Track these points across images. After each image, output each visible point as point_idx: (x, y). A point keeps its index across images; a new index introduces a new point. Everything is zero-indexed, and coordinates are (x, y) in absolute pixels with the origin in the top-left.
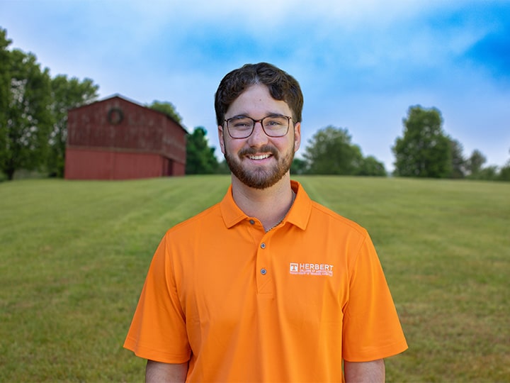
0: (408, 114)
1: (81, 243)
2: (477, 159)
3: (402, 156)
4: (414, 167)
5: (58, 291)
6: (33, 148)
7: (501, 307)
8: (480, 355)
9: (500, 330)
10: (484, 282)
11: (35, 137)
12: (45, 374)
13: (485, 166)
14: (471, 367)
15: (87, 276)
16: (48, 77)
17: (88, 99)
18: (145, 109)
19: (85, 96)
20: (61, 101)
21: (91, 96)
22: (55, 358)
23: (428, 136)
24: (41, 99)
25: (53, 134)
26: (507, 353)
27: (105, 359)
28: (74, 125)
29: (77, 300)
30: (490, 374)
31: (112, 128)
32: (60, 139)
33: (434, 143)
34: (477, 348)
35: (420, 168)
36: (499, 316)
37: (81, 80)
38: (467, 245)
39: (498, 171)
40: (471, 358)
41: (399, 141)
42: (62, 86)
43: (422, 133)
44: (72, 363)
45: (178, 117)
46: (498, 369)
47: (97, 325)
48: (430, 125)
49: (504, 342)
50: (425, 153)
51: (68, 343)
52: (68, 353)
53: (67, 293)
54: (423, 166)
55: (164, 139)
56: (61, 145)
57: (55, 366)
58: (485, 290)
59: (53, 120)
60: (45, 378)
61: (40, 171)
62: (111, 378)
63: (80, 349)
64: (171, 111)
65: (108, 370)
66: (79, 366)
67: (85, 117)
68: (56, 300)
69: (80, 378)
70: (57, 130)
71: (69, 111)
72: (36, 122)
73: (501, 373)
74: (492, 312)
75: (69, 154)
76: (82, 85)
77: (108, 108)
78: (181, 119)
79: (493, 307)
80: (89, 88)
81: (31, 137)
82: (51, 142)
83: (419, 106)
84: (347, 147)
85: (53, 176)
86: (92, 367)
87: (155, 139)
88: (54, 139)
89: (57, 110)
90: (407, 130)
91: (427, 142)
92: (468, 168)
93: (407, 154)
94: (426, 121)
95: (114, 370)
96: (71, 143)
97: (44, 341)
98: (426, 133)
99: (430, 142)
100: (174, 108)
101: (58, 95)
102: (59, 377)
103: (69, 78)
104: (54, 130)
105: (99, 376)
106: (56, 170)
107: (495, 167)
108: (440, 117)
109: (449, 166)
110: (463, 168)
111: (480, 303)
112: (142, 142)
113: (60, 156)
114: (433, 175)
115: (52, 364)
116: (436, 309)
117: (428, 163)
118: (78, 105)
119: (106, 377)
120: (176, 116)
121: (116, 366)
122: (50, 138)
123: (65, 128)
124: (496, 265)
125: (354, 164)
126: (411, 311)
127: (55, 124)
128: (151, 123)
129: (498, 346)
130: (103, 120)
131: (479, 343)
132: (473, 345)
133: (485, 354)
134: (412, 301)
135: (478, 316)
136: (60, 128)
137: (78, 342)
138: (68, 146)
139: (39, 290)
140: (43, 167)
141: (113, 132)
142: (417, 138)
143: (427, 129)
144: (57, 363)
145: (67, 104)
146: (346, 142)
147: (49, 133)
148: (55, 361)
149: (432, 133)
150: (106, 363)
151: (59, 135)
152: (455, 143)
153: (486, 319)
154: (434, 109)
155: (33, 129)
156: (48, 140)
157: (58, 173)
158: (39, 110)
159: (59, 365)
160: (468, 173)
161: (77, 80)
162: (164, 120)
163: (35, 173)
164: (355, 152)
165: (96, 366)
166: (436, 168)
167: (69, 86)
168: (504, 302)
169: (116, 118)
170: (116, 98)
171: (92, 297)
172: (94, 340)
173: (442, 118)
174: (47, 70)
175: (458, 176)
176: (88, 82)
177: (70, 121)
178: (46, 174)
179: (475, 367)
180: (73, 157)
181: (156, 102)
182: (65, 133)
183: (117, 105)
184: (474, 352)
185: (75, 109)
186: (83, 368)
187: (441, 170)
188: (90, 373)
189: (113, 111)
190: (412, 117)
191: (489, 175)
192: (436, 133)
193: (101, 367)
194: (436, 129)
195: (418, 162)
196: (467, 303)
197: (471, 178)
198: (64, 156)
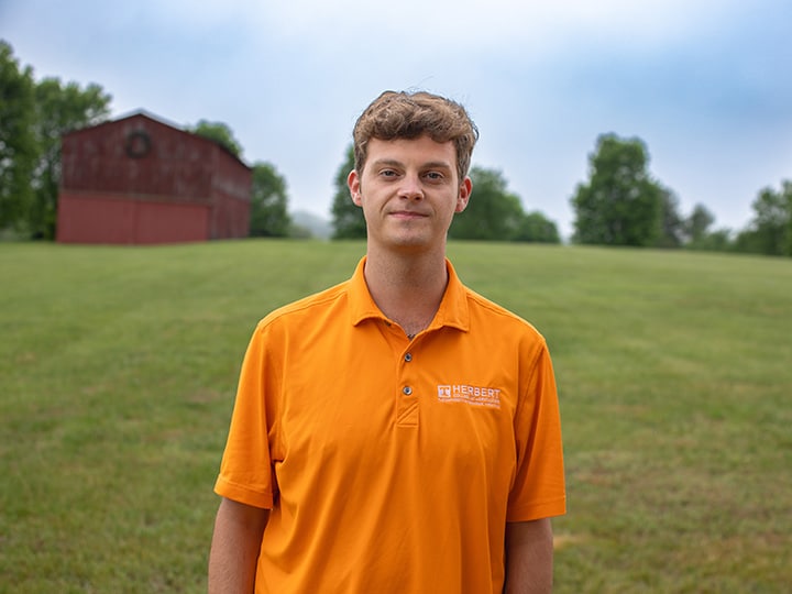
0: (597, 146)
1: (83, 350)
2: (701, 217)
3: (585, 213)
4: (604, 229)
5: (46, 428)
6: (6, 193)
7: (748, 458)
8: (718, 537)
9: (747, 496)
10: (719, 418)
11: (9, 177)
12: (24, 570)
13: (713, 228)
14: (704, 556)
15: (93, 403)
16: (30, 81)
17: (94, 117)
18: (184, 135)
19: (89, 112)
20: (51, 118)
21: (100, 110)
22: (41, 543)
23: (626, 183)
24: (19, 115)
25: (38, 172)
26: (760, 533)
27: (123, 544)
28: (73, 158)
29: (76, 444)
30: (735, 570)
31: (133, 164)
32: (50, 179)
33: (634, 193)
34: (713, 526)
35: (612, 232)
36: (747, 473)
37: (83, 87)
38: (690, 357)
39: (732, 237)
40: (704, 543)
41: (581, 189)
42: (52, 96)
43: (618, 177)
44: (69, 552)
45: (237, 148)
46: (747, 560)
47: (109, 486)
48: (629, 165)
49: (753, 515)
50: (622, 208)
51: (63, 517)
52: (62, 534)
53: (61, 432)
54: (618, 227)
55: (216, 182)
56: (51, 187)
57: (40, 555)
58: (723, 429)
59: (38, 149)
60: (24, 577)
61: (17, 230)
62: (132, 576)
63: (81, 527)
64: (225, 138)
65: (127, 563)
66: (80, 556)
67: (89, 146)
68: (42, 444)
69: (83, 578)
70: (44, 164)
71: (63, 136)
72: (11, 151)
73: (751, 567)
74: (734, 466)
75: (64, 203)
76: (85, 94)
77: (127, 131)
78: (241, 150)
79: (736, 457)
80: (95, 99)
81: (4, 175)
82: (36, 184)
83: (612, 135)
84: (501, 196)
85: (38, 237)
86: (101, 558)
87: (200, 181)
88: (40, 178)
89: (45, 133)
90: (595, 172)
91: (625, 191)
92: (688, 232)
93: (594, 209)
94: (624, 158)
95: (137, 564)
96: (67, 186)
97: (23, 514)
98: (624, 176)
99: (628, 190)
100: (230, 133)
101: (47, 110)
102: (47, 574)
103: (64, 83)
104: (39, 164)
105: (112, 573)
106: (44, 229)
107: (728, 231)
108: (644, 152)
109: (658, 228)
110: (678, 232)
111: (715, 451)
112: (180, 186)
113: (50, 206)
114: (632, 242)
115: (35, 552)
116: (645, 462)
117: (626, 223)
118: (79, 125)
119: (123, 575)
120: (233, 146)
121: (140, 556)
122: (34, 177)
123: (58, 161)
124: (739, 389)
125: (510, 223)
126: (607, 464)
127: (41, 156)
128: (195, 156)
129: (745, 523)
130: (119, 150)
131: (716, 518)
132: (707, 520)
133: (726, 536)
134: (607, 447)
135: (713, 473)
136: (50, 163)
137: (78, 516)
138: (61, 191)
139: (15, 427)
140: (22, 224)
141: (133, 169)
142: (610, 184)
143: (624, 171)
144: (44, 551)
145: (62, 124)
146: (499, 189)
147: (32, 169)
148: (40, 547)
149: (631, 176)
150: (123, 551)
151: (49, 173)
152: (667, 193)
153: (727, 478)
154: (637, 140)
155: (7, 163)
156: (30, 180)
157: (47, 233)
158: (17, 132)
159: (48, 555)
160: (686, 240)
161: (77, 87)
162: (215, 153)
163: (9, 233)
164: (512, 205)
165: (108, 556)
166: (637, 231)
167: (64, 97)
168: (752, 450)
169: (140, 147)
170: (139, 117)
171: (101, 438)
172: (104, 511)
173: (648, 154)
174: (29, 70)
175: (672, 244)
176: (95, 90)
177: (65, 150)
178: (28, 234)
179: (712, 558)
180: (70, 208)
181: (203, 123)
182: (57, 169)
183: (140, 127)
184: (708, 532)
185: (73, 133)
186: (87, 559)
187: (646, 234)
188: (97, 567)
189: (134, 136)
190: (602, 153)
191: (719, 243)
192: (639, 177)
193: (116, 558)
194: (639, 170)
195: (610, 222)
196: (695, 451)
197: (692, 248)
198: (56, 206)
